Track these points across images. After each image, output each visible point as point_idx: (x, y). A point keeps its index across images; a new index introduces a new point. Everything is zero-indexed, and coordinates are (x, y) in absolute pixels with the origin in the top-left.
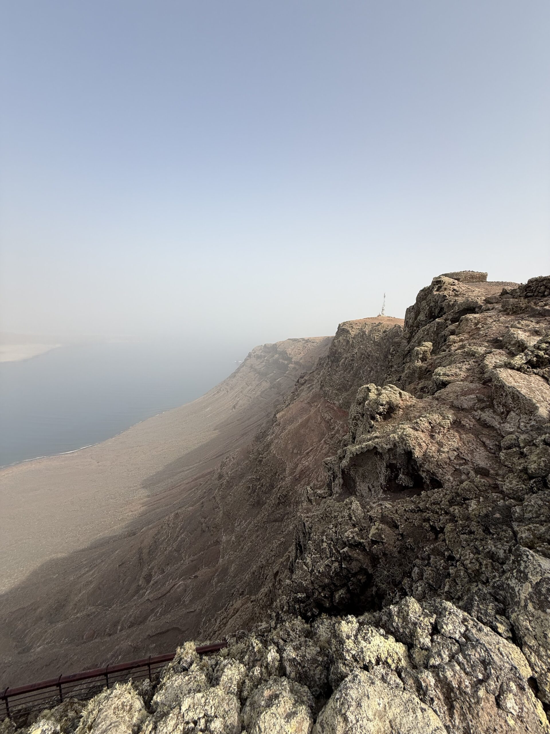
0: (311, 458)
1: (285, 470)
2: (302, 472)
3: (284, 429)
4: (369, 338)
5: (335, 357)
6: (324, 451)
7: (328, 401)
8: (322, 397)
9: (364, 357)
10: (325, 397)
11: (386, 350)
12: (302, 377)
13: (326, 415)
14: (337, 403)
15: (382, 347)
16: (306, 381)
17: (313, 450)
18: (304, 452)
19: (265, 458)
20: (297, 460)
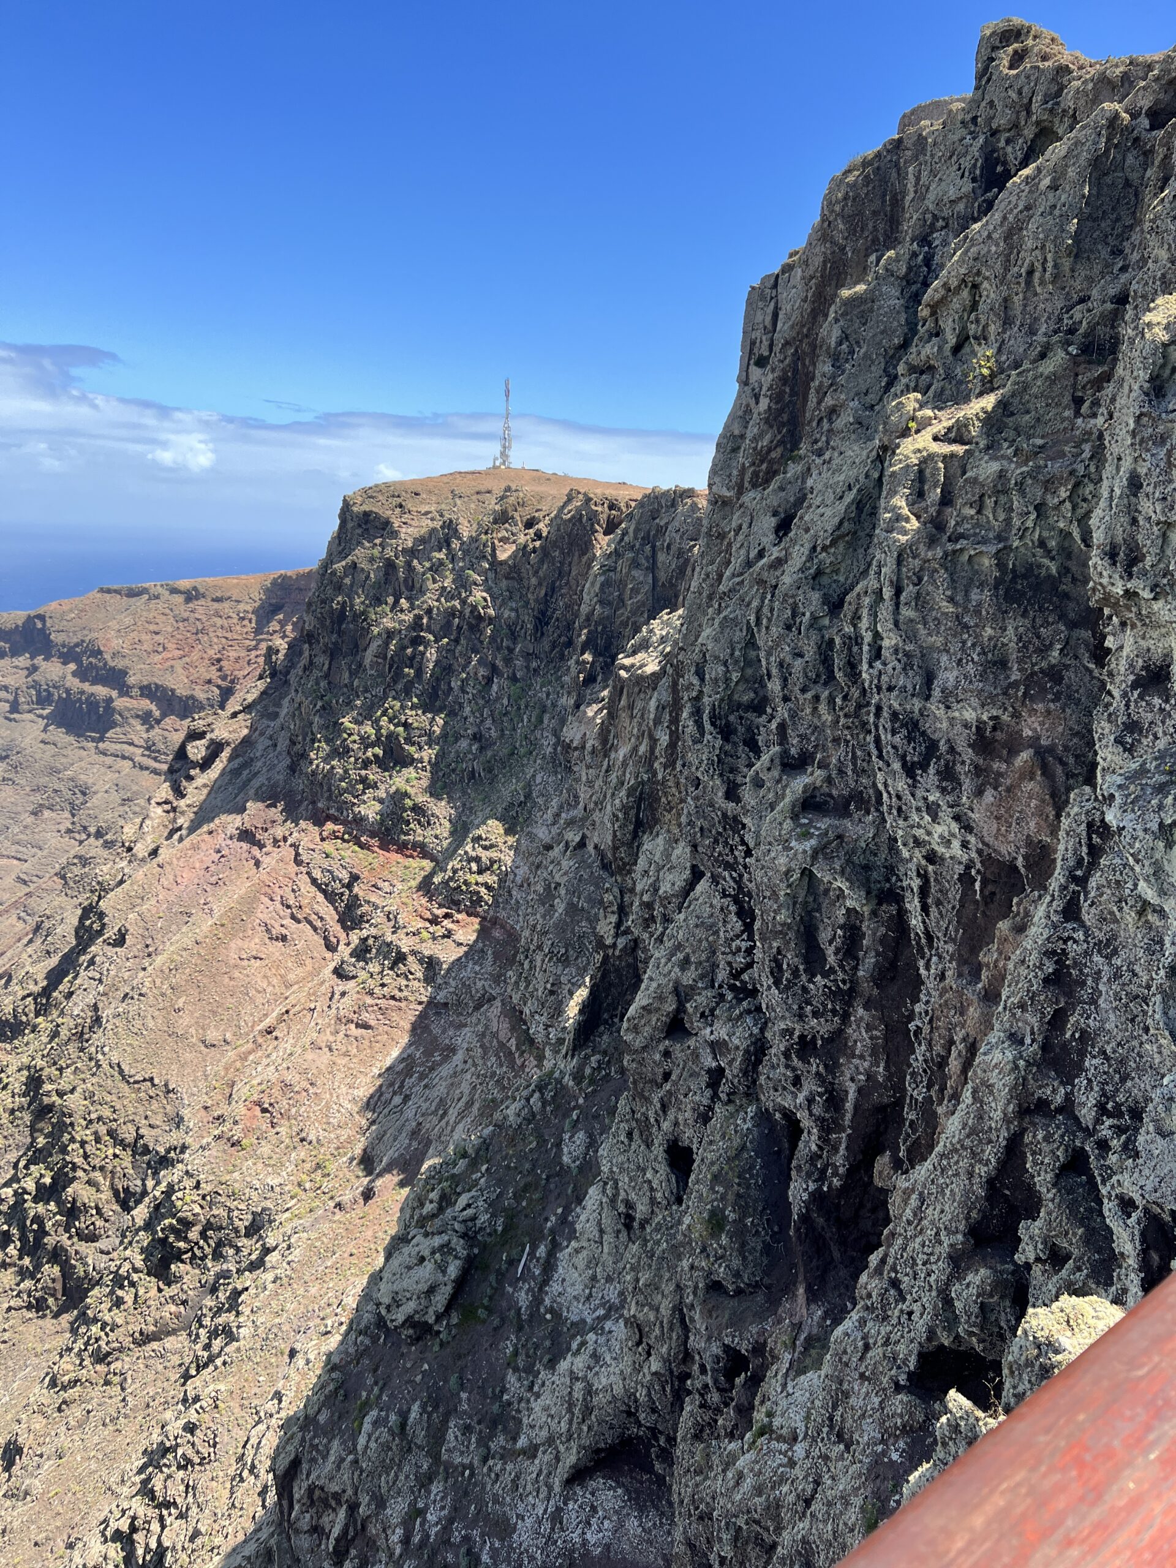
4: (476, 551)
5: (341, 633)
7: (332, 811)
8: (301, 802)
9: (459, 628)
10: (314, 803)
11: (543, 592)
12: (199, 734)
13: (329, 869)
14: (368, 816)
15: (525, 582)
16: (217, 749)
17: (288, 1017)
18: (250, 1031)
19: (72, 1091)
20: (227, 1070)
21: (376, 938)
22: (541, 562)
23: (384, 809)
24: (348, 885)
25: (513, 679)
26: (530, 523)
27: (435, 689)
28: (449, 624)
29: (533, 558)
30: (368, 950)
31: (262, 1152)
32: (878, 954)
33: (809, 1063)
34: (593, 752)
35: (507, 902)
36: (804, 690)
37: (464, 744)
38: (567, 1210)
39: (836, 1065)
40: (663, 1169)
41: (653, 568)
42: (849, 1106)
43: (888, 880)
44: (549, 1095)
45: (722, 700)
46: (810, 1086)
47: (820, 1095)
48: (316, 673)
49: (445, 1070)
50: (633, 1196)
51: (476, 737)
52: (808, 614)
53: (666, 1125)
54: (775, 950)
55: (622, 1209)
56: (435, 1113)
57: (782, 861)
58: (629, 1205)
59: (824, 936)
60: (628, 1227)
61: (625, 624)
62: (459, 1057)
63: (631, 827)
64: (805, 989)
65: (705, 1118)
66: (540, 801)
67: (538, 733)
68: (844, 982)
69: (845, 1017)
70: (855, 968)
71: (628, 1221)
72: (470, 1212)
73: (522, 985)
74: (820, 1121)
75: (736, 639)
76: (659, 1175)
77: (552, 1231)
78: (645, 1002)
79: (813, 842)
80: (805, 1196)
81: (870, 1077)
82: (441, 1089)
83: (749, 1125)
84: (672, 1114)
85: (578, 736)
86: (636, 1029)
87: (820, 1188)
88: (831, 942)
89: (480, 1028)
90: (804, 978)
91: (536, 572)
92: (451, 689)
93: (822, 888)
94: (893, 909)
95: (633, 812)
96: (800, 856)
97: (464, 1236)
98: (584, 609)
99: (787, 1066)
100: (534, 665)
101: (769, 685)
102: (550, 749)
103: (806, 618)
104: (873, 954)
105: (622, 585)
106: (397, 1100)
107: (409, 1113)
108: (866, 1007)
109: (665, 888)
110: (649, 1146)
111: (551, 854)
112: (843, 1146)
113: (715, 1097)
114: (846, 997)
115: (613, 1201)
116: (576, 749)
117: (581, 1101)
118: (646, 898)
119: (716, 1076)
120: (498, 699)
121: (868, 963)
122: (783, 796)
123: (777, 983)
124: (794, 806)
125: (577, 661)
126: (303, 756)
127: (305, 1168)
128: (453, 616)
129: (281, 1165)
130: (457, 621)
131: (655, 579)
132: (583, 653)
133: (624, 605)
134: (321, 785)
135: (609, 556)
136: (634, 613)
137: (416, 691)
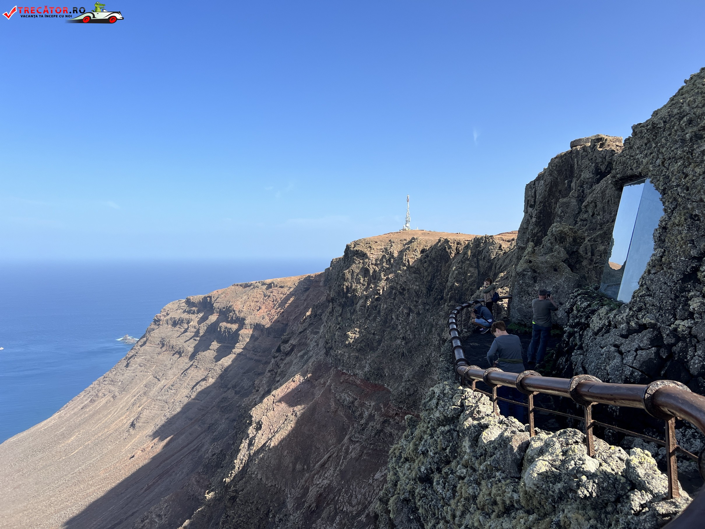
0: (331, 472)
1: (284, 502)
2: (321, 499)
4: (400, 262)
6: (353, 455)
7: (344, 371)
8: (331, 368)
9: (395, 294)
10: (336, 368)
11: (430, 279)
12: (286, 342)
13: (344, 396)
14: (360, 373)
15: (422, 275)
16: (293, 347)
17: (331, 459)
18: (314, 466)
19: (242, 490)
20: (306, 482)
21: (367, 424)
22: (429, 266)
23: (366, 369)
24: (353, 402)
25: (418, 314)
26: (423, 251)
27: (386, 318)
29: (426, 265)
30: (363, 429)
31: (324, 515)
37: (399, 341)
41: (478, 267)
51: (404, 338)
61: (467, 290)
66: (435, 364)
91: (427, 270)
92: (392, 319)
98: (449, 284)
100: (427, 307)
102: (437, 342)
105: (465, 273)
120: (412, 322)
125: (448, 305)
126: (331, 348)
127: (343, 522)
128: (393, 289)
129: (333, 521)
130: (394, 291)
131: (479, 272)
132: (450, 302)
133: (466, 282)
134: (340, 360)
135: (459, 263)
136: (471, 285)
137: (378, 319)
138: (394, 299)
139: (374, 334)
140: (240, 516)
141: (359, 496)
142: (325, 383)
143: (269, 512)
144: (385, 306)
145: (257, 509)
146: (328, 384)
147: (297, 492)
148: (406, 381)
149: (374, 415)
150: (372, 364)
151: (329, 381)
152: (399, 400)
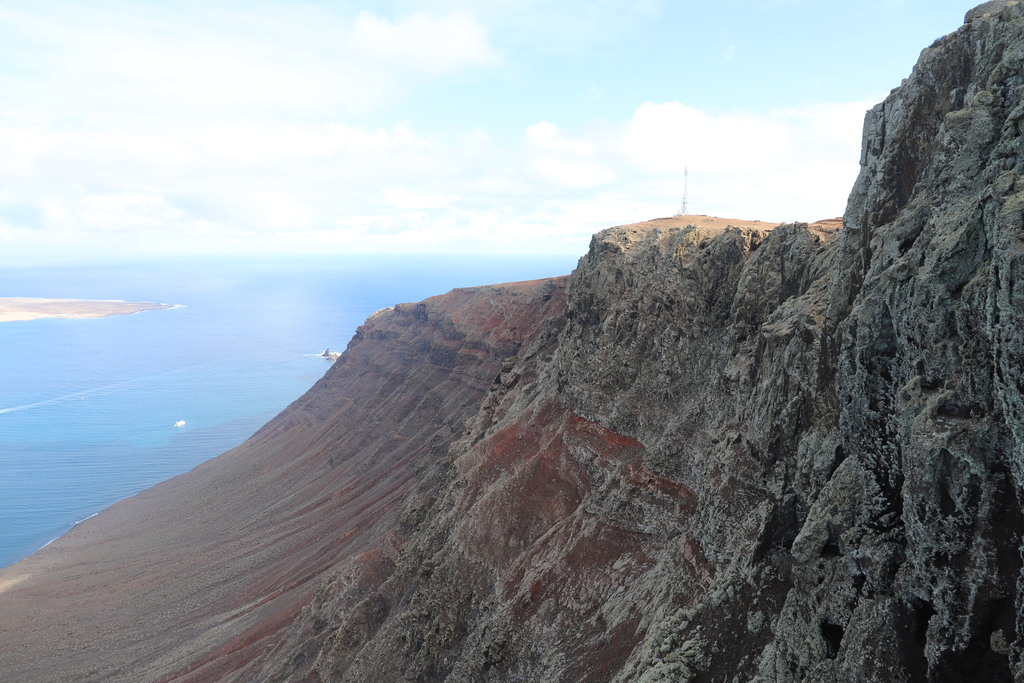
0: (556, 552)
2: (537, 589)
3: (476, 492)
5: (590, 312)
6: (586, 533)
7: (582, 416)
8: (564, 410)
9: (660, 308)
10: (572, 410)
11: (711, 287)
12: (508, 370)
13: (580, 450)
14: (603, 419)
15: (700, 280)
16: (517, 378)
17: (557, 535)
18: (534, 541)
19: (439, 565)
20: (521, 562)
21: (608, 492)
22: (710, 268)
23: (613, 415)
24: (591, 460)
25: (692, 338)
26: (703, 246)
27: (645, 343)
28: (653, 306)
29: (705, 266)
30: (603, 499)
31: (541, 611)
32: (991, 504)
33: (943, 569)
34: (745, 383)
35: (688, 475)
36: (936, 342)
37: (661, 377)
38: (751, 658)
39: (963, 572)
40: (818, 637)
41: (782, 270)
42: (971, 598)
43: (998, 458)
44: (738, 588)
45: (868, 349)
46: (943, 584)
47: (951, 590)
48: (575, 335)
49: (651, 573)
50: (797, 652)
51: (668, 373)
52: (937, 297)
53: (820, 610)
54: (920, 499)
55: (789, 659)
56: (644, 599)
57: (928, 444)
58: (794, 657)
59: (953, 491)
60: (793, 670)
61: (764, 304)
62: (659, 567)
63: (794, 427)
64: (940, 524)
65: (852, 605)
66: (710, 413)
67: (708, 371)
68: (968, 520)
69: (969, 542)
70: (976, 512)
71: (793, 667)
72: (691, 652)
73: (700, 525)
74: (952, 607)
75: (876, 312)
76: (816, 641)
77: (742, 670)
78: (807, 534)
79: (948, 433)
80: (938, 654)
81: (987, 581)
82: (648, 585)
83: (887, 610)
84: (824, 603)
85: (735, 373)
86: (801, 550)
87: (950, 649)
88: (959, 495)
89: (673, 551)
90: (940, 516)
91: (707, 274)
92: (654, 344)
93: (952, 462)
94: (1002, 476)
95: (795, 418)
96: (939, 442)
97: (688, 665)
98: (738, 296)
99: (927, 571)
100: (705, 329)
101: (899, 340)
102: (716, 381)
103: (936, 300)
104: (988, 503)
105: (762, 280)
106: (621, 589)
107: (629, 597)
108: (983, 537)
109: (817, 465)
110: (808, 621)
111: (718, 446)
112: (967, 623)
113: (859, 593)
114: (969, 530)
115: (784, 653)
116: (733, 381)
117: (759, 593)
118: (804, 471)
119: (859, 581)
120: (682, 350)
121: (984, 511)
122: (925, 405)
123: (922, 519)
124: (933, 411)
125: (734, 327)
126: (566, 383)
127: (566, 623)
128: (656, 301)
129: (552, 620)
130: (658, 304)
131: (783, 277)
132: (738, 322)
133: (764, 293)
134: (576, 400)
135: (754, 264)
136: (770, 298)
137: (633, 345)
138: (658, 316)
139: (626, 365)
140: (434, 597)
141: (591, 590)
142: (555, 430)
143: (471, 596)
144: (644, 326)
145: (457, 591)
146: (559, 432)
147: (509, 574)
148: (667, 435)
149: (619, 481)
150: (621, 408)
151: (561, 428)
152: (655, 462)
